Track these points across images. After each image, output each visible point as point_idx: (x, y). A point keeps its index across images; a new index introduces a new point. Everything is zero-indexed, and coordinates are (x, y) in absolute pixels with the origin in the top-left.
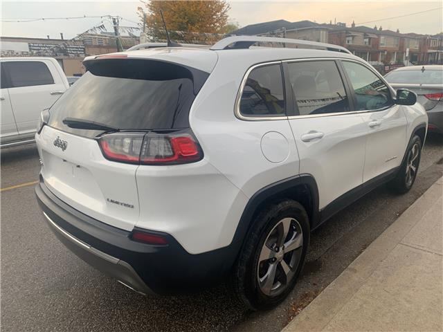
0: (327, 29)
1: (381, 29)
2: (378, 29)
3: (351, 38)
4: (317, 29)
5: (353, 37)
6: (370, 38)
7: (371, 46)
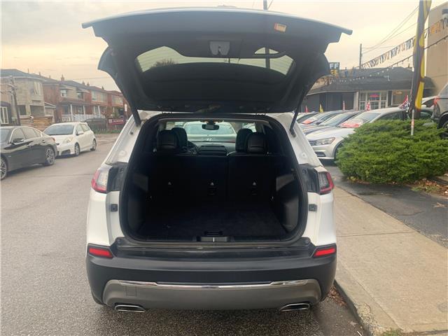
0: (41, 81)
1: (88, 84)
2: (86, 84)
3: (65, 92)
4: (30, 80)
5: (67, 90)
6: (82, 93)
7: (84, 100)
